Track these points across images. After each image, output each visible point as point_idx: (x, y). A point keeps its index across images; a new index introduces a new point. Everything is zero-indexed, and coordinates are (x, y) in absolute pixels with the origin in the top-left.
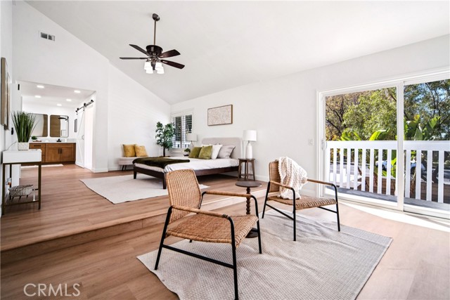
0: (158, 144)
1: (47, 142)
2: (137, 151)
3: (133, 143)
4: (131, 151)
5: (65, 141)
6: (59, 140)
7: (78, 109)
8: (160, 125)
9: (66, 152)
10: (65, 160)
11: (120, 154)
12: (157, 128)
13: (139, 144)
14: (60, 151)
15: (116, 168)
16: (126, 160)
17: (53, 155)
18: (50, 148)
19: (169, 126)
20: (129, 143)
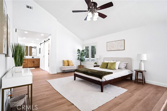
0: (78, 59)
1: (28, 58)
2: (69, 63)
3: (67, 59)
4: (66, 64)
5: (35, 58)
6: (33, 57)
7: (41, 43)
8: (79, 50)
9: (36, 63)
10: (36, 66)
11: (61, 65)
12: (78, 52)
13: (70, 60)
14: (34, 62)
15: (60, 71)
16: (65, 68)
17: (31, 64)
18: (29, 61)
19: (83, 51)
20: (65, 59)
